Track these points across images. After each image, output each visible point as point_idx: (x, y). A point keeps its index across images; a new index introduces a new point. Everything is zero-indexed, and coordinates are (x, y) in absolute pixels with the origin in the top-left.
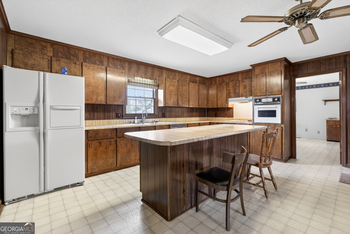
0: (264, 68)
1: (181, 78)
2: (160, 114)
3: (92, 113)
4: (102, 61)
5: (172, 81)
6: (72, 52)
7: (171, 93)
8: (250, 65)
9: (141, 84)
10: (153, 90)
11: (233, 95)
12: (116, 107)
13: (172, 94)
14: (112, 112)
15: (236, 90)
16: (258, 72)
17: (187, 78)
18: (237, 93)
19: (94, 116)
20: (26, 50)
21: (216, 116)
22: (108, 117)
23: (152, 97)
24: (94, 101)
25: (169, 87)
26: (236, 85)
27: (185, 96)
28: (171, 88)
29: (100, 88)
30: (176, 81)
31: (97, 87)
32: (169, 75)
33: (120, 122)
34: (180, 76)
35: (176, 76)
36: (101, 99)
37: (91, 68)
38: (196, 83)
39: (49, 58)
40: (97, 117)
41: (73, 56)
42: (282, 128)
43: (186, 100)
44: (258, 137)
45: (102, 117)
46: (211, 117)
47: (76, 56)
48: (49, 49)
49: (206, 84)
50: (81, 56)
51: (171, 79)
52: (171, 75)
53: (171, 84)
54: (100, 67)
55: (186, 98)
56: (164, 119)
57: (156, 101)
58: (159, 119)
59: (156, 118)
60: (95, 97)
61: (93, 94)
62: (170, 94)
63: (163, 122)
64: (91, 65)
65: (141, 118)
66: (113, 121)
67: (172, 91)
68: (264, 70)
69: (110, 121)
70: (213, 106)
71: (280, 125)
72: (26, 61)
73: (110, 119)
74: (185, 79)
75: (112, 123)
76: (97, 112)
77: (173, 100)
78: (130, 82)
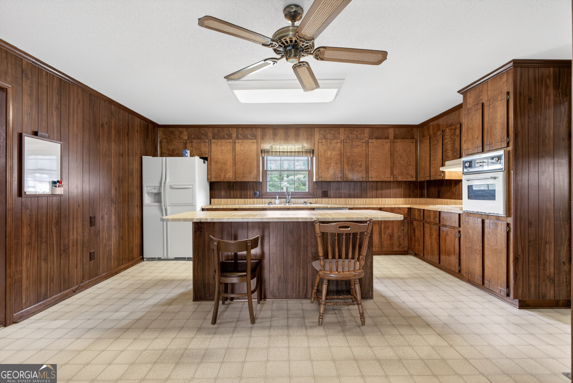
0: (480, 93)
1: (349, 135)
2: (320, 192)
3: (228, 191)
4: (230, 134)
5: (331, 143)
6: (202, 132)
7: (330, 161)
8: (459, 92)
9: (286, 153)
10: (308, 159)
11: (451, 153)
12: (254, 183)
13: (331, 163)
14: (250, 190)
15: (455, 144)
16: (471, 102)
17: (364, 133)
18: (456, 149)
19: (230, 193)
20: (169, 138)
21: (439, 196)
22: (245, 195)
23: (307, 169)
24: (222, 179)
25: (324, 153)
26: (455, 134)
27: (360, 163)
28: (329, 153)
29: (228, 163)
30: (339, 141)
31: (225, 164)
32: (326, 134)
33: (258, 202)
34: (348, 133)
35: (339, 133)
36: (230, 176)
37: (219, 144)
38: (387, 138)
39: (185, 141)
40: (233, 195)
41: (203, 135)
42: (508, 225)
43: (361, 169)
44: (469, 242)
45: (238, 195)
46: (432, 198)
47: (206, 135)
48: (185, 133)
49: (415, 137)
50: (210, 134)
51: (328, 140)
52: (330, 133)
53: (329, 148)
54: (228, 141)
55: (361, 166)
56: (324, 200)
57: (310, 173)
58: (317, 199)
59: (312, 198)
60: (223, 175)
61: (221, 171)
62: (327, 162)
63: (322, 204)
64: (219, 140)
65: (286, 198)
66: (250, 201)
67: (331, 158)
68: (480, 96)
69: (246, 200)
70: (424, 178)
71: (504, 219)
72: (169, 148)
73: (247, 198)
74: (359, 136)
75: (249, 202)
76: (233, 190)
77: (333, 171)
78: (270, 152)
